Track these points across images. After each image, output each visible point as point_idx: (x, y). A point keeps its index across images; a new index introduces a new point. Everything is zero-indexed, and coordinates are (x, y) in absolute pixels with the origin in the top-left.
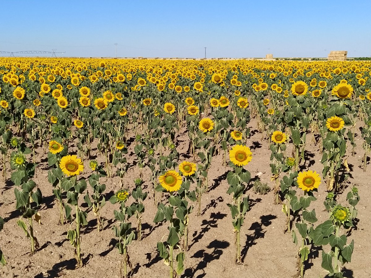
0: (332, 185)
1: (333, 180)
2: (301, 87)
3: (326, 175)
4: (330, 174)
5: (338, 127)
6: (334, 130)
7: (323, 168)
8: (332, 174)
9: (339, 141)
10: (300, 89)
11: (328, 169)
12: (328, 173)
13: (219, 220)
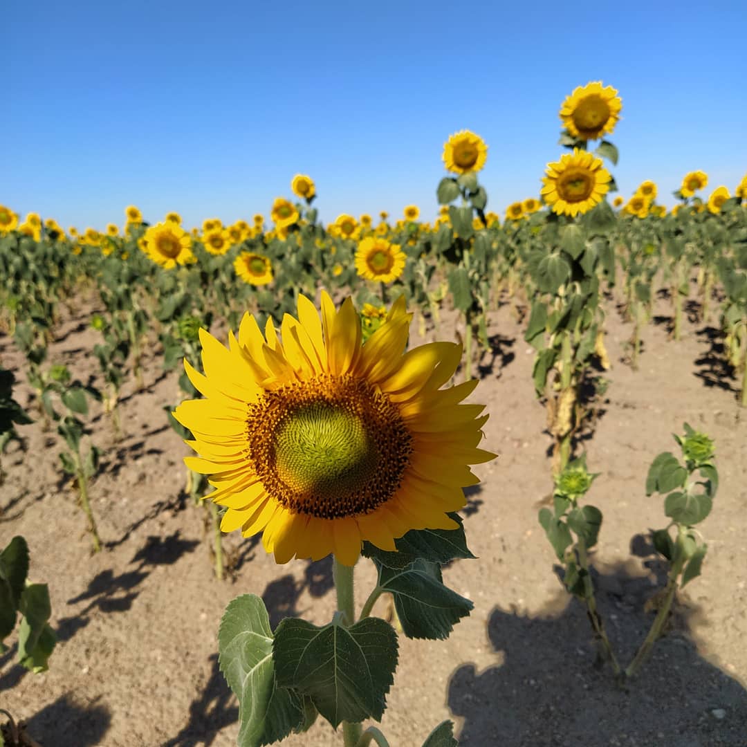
0: (565, 414)
1: (569, 398)
2: (469, 149)
3: (545, 381)
4: (558, 379)
5: (585, 197)
6: (573, 209)
7: (536, 358)
8: (565, 377)
9: (587, 256)
10: (467, 154)
11: (550, 362)
12: (552, 375)
13: (160, 569)
